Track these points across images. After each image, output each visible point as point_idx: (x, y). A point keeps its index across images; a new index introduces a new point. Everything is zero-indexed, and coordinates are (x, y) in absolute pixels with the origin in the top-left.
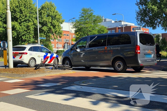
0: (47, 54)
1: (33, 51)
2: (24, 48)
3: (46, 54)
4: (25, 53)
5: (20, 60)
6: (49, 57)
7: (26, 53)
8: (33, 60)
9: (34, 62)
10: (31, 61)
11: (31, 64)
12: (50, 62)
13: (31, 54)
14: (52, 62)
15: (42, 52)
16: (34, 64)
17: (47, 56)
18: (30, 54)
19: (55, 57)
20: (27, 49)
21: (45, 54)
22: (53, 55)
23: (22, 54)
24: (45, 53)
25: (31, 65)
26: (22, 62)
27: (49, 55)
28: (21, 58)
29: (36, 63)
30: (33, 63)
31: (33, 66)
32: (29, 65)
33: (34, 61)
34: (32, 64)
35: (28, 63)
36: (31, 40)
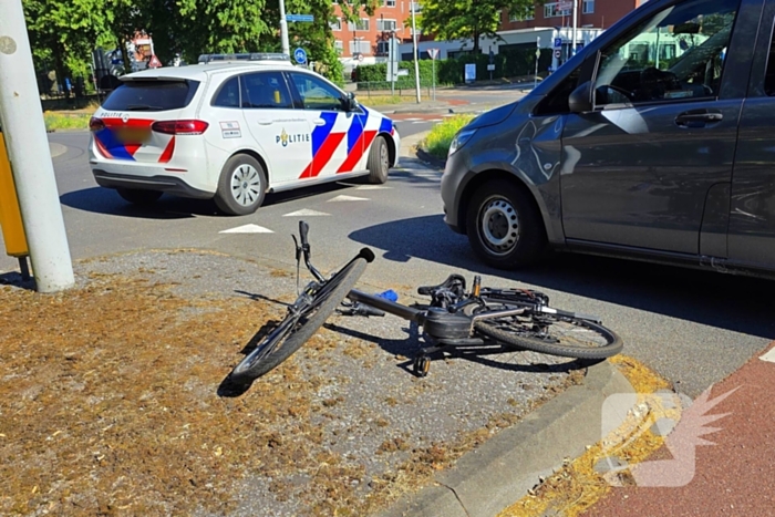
0: (331, 119)
1: (246, 106)
2: (181, 92)
3: (322, 122)
4: (192, 126)
5: (160, 168)
6: (342, 135)
7: (201, 127)
8: (244, 166)
9: (257, 178)
10: (237, 172)
11: (235, 193)
12: (348, 165)
13: (231, 131)
14: (360, 168)
15: (300, 105)
16: (258, 188)
17: (333, 131)
18: (226, 127)
19: (375, 132)
20: (204, 95)
21: (323, 116)
22: (365, 118)
23: (174, 133)
24: (319, 112)
25: (240, 201)
26: (177, 186)
27: (343, 123)
28: (167, 156)
29: (271, 186)
30: (250, 187)
31: (249, 203)
32: (227, 201)
33: (253, 170)
34: (246, 191)
35: (214, 191)
36: (253, 28)
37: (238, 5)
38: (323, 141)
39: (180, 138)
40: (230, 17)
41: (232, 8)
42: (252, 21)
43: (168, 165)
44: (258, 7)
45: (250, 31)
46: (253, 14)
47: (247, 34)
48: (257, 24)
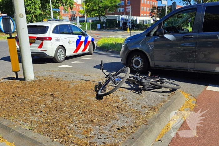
0: (80, 37)
1: (60, 34)
2: (44, 29)
3: (78, 38)
4: (48, 38)
5: (39, 50)
6: (83, 42)
7: (50, 39)
8: (61, 50)
9: (64, 53)
10: (59, 51)
11: (58, 57)
12: (84, 50)
13: (58, 40)
14: (87, 51)
15: (73, 34)
16: (64, 55)
17: (81, 40)
18: (56, 39)
19: (90, 41)
20: (50, 30)
21: (78, 36)
22: (88, 37)
23: (43, 40)
24: (77, 36)
25: (60, 59)
26: (44, 55)
27: (83, 38)
28: (41, 46)
29: (67, 55)
30: (62, 55)
31: (62, 59)
32: (57, 59)
33: (63, 51)
34: (61, 57)
35: (53, 56)
36: (37, 12)
37: (32, 5)
38: (79, 43)
39: (45, 42)
40: (30, 8)
41: (31, 6)
42: (37, 10)
43: (41, 49)
44: (39, 6)
45: (36, 13)
46: (37, 8)
47: (35, 14)
48: (38, 11)
